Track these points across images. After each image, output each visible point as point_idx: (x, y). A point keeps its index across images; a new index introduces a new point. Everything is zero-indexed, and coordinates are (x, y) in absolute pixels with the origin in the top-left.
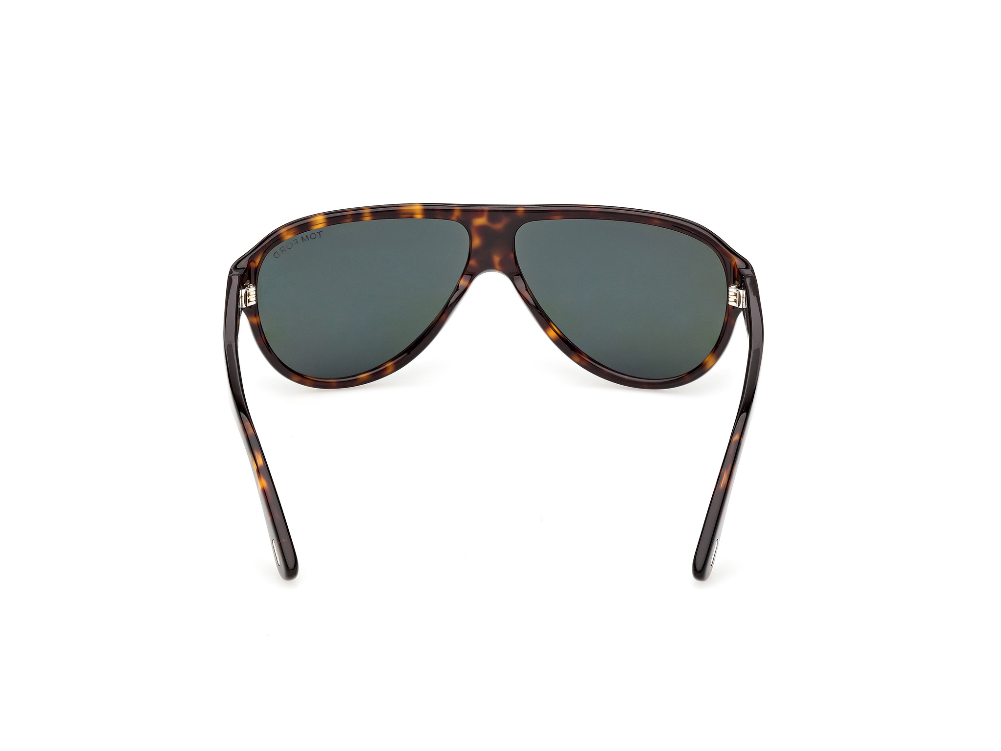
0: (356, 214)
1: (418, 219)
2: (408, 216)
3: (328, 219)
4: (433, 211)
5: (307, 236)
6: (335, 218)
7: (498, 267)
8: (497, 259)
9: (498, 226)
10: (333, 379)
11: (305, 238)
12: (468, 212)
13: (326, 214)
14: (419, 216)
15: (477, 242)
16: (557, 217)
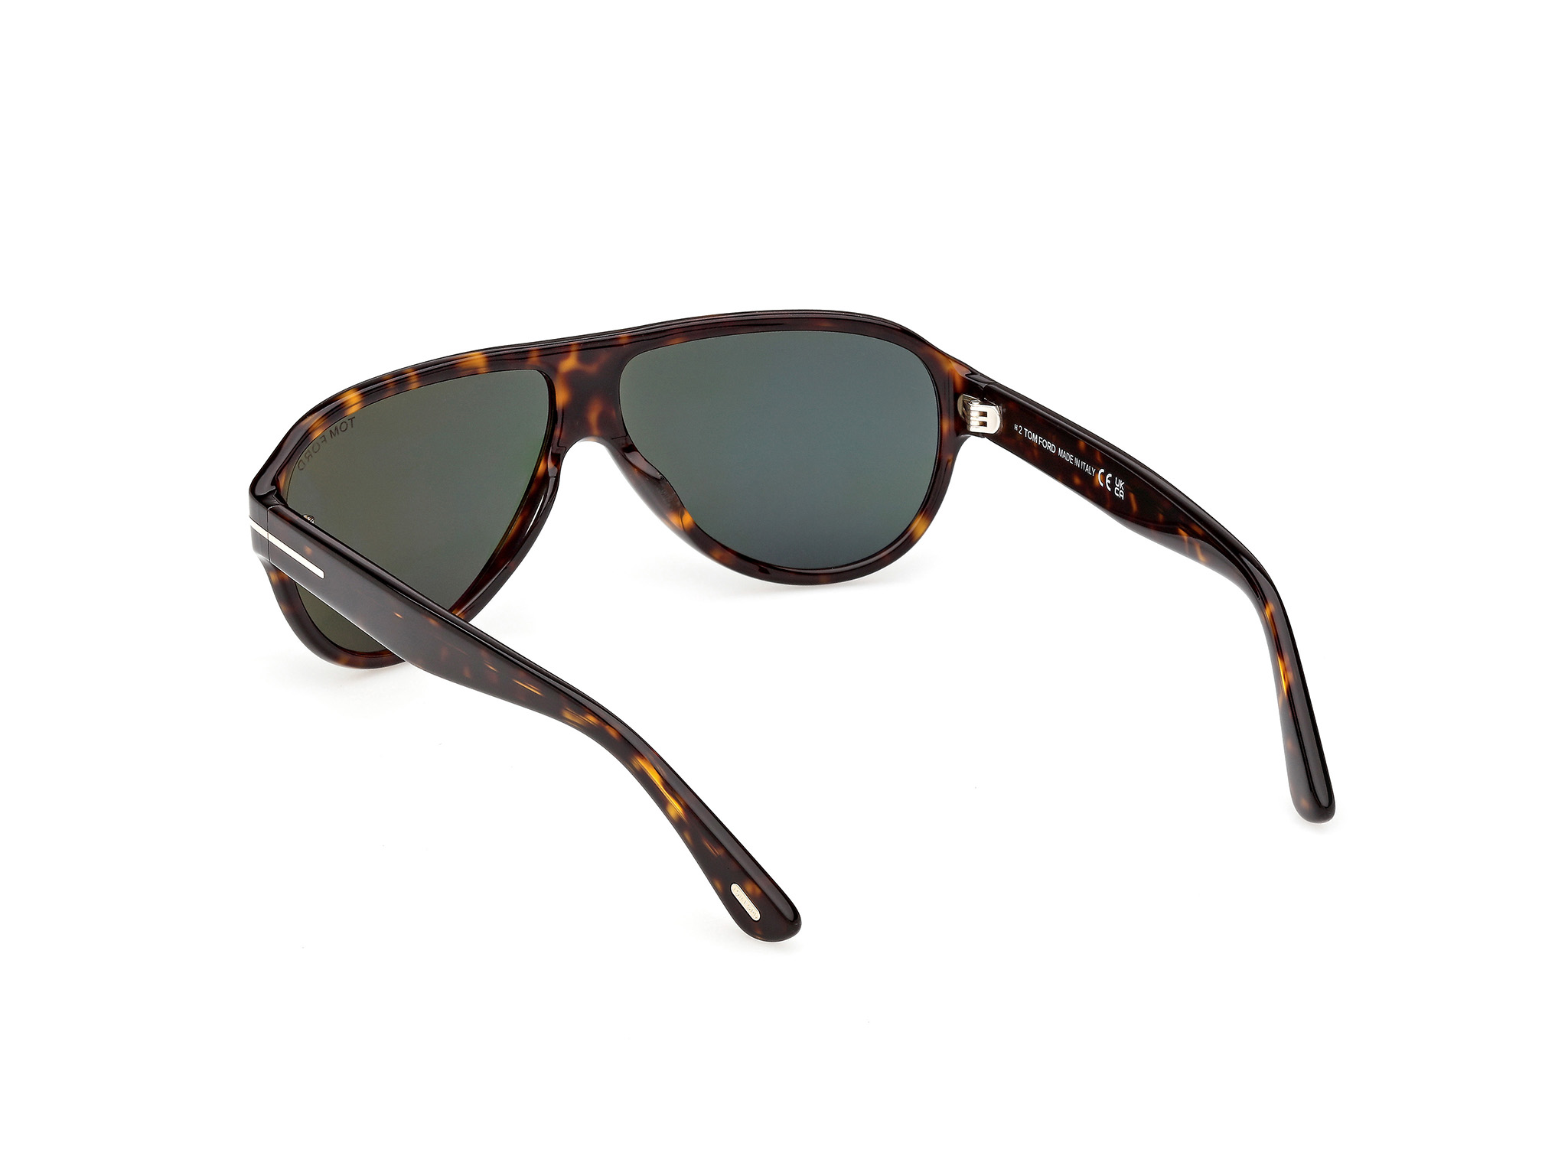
0: (398, 380)
1: (481, 375)
2: (469, 371)
3: (363, 394)
4: (503, 359)
5: (339, 427)
6: (371, 390)
7: (596, 431)
8: (593, 417)
9: (592, 369)
11: (333, 431)
12: (551, 351)
13: (358, 387)
14: (482, 371)
15: (562, 397)
16: (677, 341)
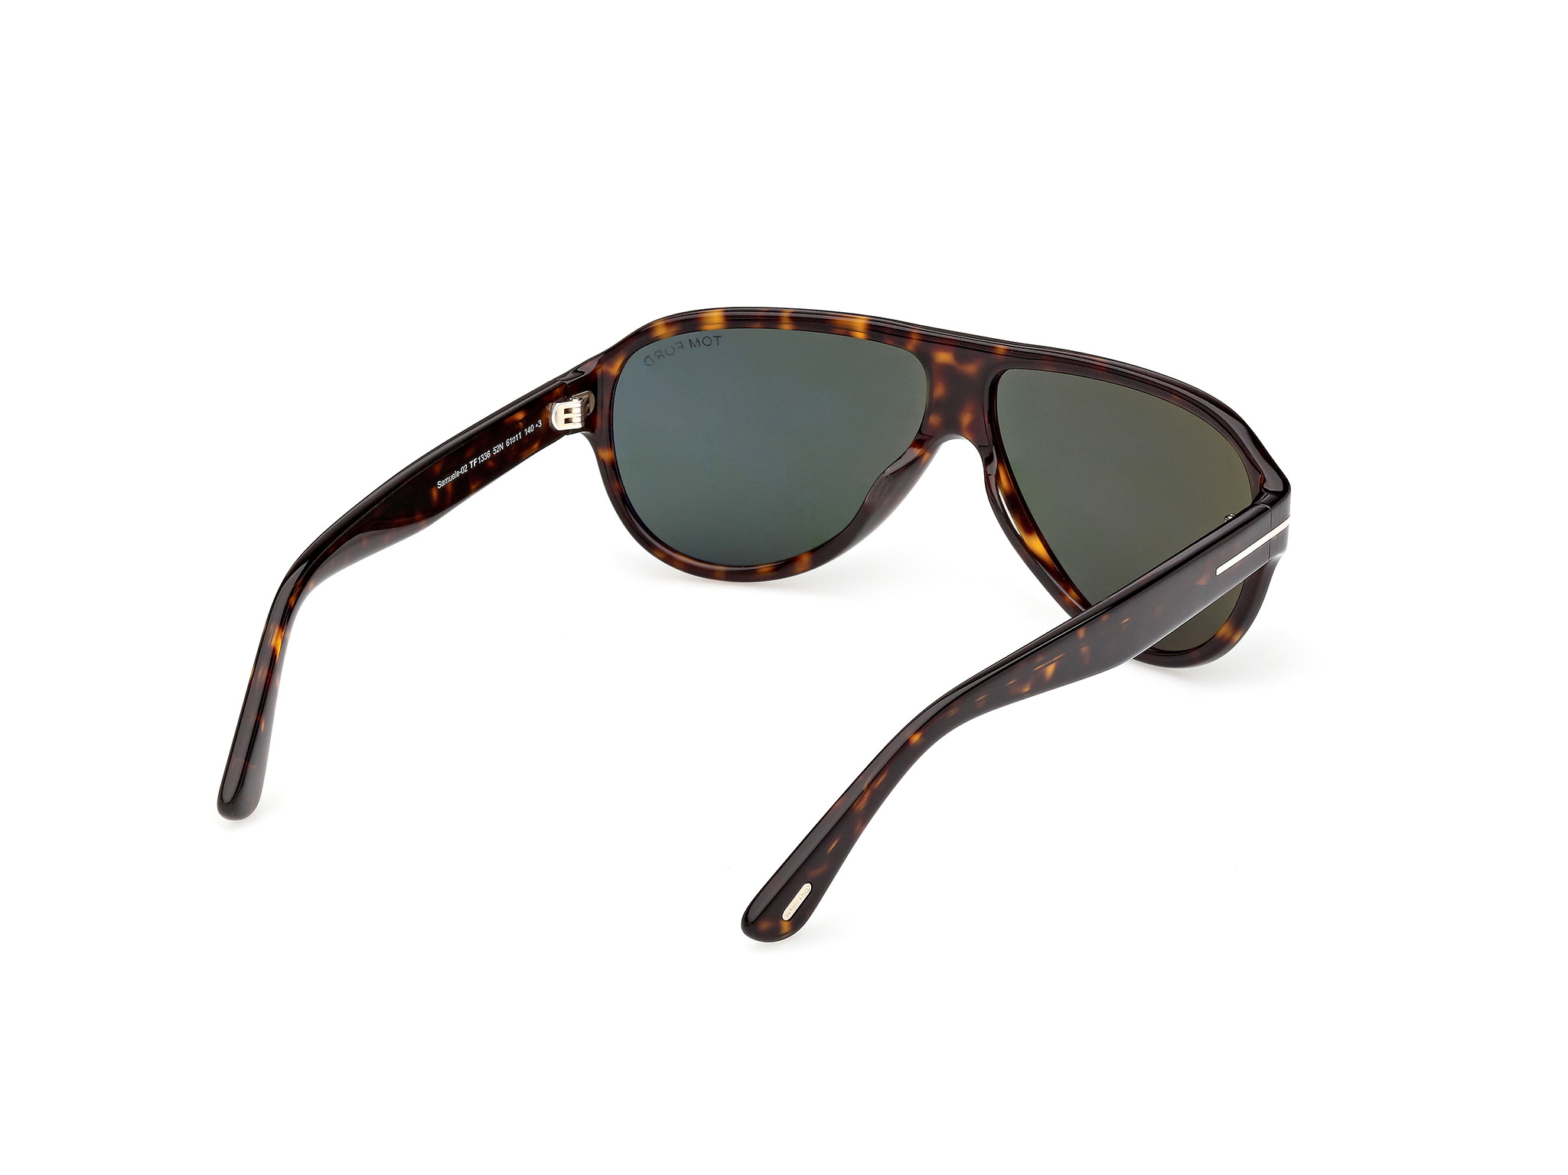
0: (768, 318)
1: (859, 339)
2: (843, 331)
3: (726, 316)
4: (883, 331)
5: (697, 341)
6: (738, 318)
7: (965, 433)
8: (966, 419)
9: (971, 369)
10: (721, 565)
11: (694, 341)
12: (930, 340)
13: (726, 310)
14: (860, 335)
15: (940, 391)
